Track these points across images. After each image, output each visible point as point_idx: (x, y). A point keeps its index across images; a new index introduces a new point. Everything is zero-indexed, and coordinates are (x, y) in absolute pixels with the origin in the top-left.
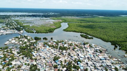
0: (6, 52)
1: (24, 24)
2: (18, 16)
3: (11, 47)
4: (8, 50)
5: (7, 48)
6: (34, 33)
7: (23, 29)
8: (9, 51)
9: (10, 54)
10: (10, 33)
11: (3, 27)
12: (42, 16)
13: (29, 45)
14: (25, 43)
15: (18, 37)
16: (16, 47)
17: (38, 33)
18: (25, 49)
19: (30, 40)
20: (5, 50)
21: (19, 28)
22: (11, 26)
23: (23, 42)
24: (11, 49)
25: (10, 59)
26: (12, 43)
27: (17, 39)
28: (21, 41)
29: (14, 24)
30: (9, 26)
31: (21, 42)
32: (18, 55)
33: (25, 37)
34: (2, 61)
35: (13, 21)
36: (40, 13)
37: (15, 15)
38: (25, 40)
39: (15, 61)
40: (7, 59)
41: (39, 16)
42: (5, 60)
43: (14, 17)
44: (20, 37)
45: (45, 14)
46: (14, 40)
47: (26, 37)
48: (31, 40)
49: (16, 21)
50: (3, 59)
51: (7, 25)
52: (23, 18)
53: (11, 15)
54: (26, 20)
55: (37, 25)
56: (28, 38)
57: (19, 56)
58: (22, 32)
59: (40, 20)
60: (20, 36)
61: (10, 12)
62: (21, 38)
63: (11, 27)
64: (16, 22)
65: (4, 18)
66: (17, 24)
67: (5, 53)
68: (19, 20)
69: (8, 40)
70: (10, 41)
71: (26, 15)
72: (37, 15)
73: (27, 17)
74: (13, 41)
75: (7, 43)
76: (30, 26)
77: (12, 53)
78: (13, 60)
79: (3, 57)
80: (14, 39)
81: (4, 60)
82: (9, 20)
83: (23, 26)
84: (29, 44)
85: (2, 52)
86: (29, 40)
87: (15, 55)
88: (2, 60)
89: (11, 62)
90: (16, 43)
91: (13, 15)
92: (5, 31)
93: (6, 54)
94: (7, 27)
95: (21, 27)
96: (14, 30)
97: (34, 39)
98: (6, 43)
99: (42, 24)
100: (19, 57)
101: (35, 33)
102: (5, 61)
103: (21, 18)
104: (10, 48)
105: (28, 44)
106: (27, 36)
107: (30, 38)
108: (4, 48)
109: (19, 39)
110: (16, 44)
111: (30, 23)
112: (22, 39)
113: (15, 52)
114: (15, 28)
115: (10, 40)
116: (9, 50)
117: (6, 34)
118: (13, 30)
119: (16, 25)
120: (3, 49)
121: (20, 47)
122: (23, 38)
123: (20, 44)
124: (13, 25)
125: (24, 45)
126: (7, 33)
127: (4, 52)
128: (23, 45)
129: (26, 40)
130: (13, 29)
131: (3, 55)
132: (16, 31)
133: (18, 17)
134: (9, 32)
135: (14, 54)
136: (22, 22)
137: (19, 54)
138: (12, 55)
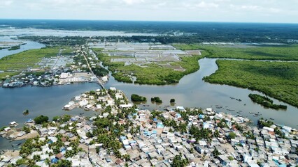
0: (64, 128)
1: (112, 60)
2: (102, 39)
3: (75, 118)
4: (68, 125)
5: (66, 120)
6: (131, 82)
7: (108, 73)
8: (71, 128)
9: (72, 135)
10: (80, 80)
11: (68, 66)
12: (154, 40)
13: (117, 115)
14: (109, 109)
15: (94, 91)
16: (88, 119)
17: (140, 84)
18: (105, 126)
19: (122, 101)
20: (63, 125)
21: (101, 69)
22: (84, 62)
23: (104, 106)
24: (76, 122)
25: (70, 149)
26: (80, 107)
27: (92, 97)
28: (101, 102)
29: (90, 58)
30: (80, 63)
31: (99, 106)
32: (88, 142)
33: (110, 92)
34: (50, 154)
35: (91, 51)
36: (150, 32)
37: (97, 38)
38: (109, 101)
39: (78, 156)
40: (62, 148)
41: (148, 39)
42: (59, 152)
43: (93, 42)
44: (98, 93)
45: (163, 35)
46: (85, 99)
47: (112, 94)
48: (123, 104)
49: (97, 51)
50: (55, 147)
51: (76, 59)
52: (113, 44)
53: (89, 38)
54: (119, 49)
55: (140, 62)
56: (118, 96)
57: (91, 144)
58: (105, 78)
59: (150, 49)
60: (98, 90)
61: (88, 29)
62: (100, 95)
63: (84, 66)
64: (96, 54)
65: (73, 44)
66: (97, 59)
67: (62, 131)
68: (103, 49)
69: (73, 99)
70: (78, 101)
71: (119, 37)
72: (145, 37)
73: (121, 42)
74: (83, 103)
75: (70, 105)
76: (126, 64)
77: (77, 135)
78: (75, 153)
79: (54, 144)
80: (85, 96)
81: (57, 151)
82: (82, 49)
83: (110, 64)
84: (116, 112)
85: (56, 128)
86: (117, 103)
87: (81, 141)
88: (52, 151)
89: (69, 159)
90: (89, 106)
91: (92, 38)
92: (71, 75)
93: (62, 136)
94: (76, 64)
95: (105, 65)
96: (90, 74)
98: (66, 106)
99: (152, 59)
100: (90, 147)
101: (135, 82)
102: (59, 155)
103: (108, 43)
104: (73, 118)
105: (114, 111)
106: (114, 92)
107: (121, 97)
108: (61, 120)
109: (97, 96)
110: (88, 110)
111: (126, 56)
112: (103, 98)
113: (82, 133)
114: (93, 69)
115: (77, 98)
116: (71, 124)
117: (72, 83)
118: (86, 73)
119: (95, 62)
120: (59, 121)
121: (95, 120)
122: (106, 94)
123: (96, 111)
124: (89, 61)
125: (106, 115)
126: (75, 79)
127: (60, 128)
128: (102, 115)
129: (111, 102)
130: (88, 71)
131: (57, 136)
132: (93, 77)
133: (102, 41)
134: (77, 78)
135: (79, 137)
136: (109, 55)
137: (92, 137)
138: (75, 138)
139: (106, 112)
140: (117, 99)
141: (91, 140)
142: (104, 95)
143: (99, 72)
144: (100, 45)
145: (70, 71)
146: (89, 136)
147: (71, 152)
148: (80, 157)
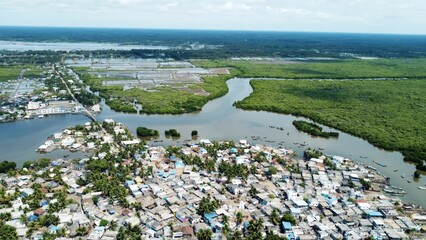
0: (42, 176)
1: (104, 83)
2: (87, 54)
3: (58, 162)
4: (48, 171)
5: (44, 164)
6: (135, 112)
7: (100, 101)
8: (52, 175)
9: (55, 184)
10: (58, 111)
11: (37, 93)
12: (163, 55)
13: (119, 154)
14: (106, 147)
15: (82, 125)
16: (76, 162)
17: (148, 113)
18: (103, 170)
19: (123, 137)
20: (40, 172)
21: (89, 96)
22: (62, 87)
23: (98, 144)
24: (59, 167)
25: (53, 201)
26: (63, 147)
27: (79, 133)
28: (93, 140)
29: (71, 81)
30: (55, 89)
31: (91, 145)
32: (80, 191)
33: (105, 125)
34: (26, 210)
35: (70, 71)
36: (157, 45)
37: (78, 53)
38: (105, 138)
39: (68, 210)
40: (43, 201)
41: (155, 54)
42: (38, 207)
43: (72, 58)
44: (88, 128)
45: (176, 48)
46: (69, 137)
47: (109, 128)
48: (125, 140)
49: (81, 72)
50: (31, 201)
51: (49, 83)
52: (104, 61)
53: (65, 52)
54: (114, 68)
55: (145, 85)
56: (117, 130)
57: (84, 193)
58: (96, 108)
59: (159, 67)
60: (88, 124)
61: (62, 40)
62: (92, 130)
63: (63, 92)
64: (79, 75)
65: (41, 62)
66: (81, 82)
67: (40, 181)
68: (89, 68)
69: (51, 137)
70: (58, 140)
71: (112, 51)
72: (149, 52)
73: (115, 57)
74: (67, 141)
75: (47, 145)
76: (126, 88)
77: (62, 183)
78: (63, 206)
79: (30, 197)
80: (69, 132)
81: (35, 206)
82: (56, 69)
83: (101, 88)
84: (117, 151)
85: (29, 177)
86: (118, 139)
87: (70, 191)
88: (28, 206)
89: (55, 214)
90: (75, 146)
91: (70, 52)
92: (44, 105)
93: (40, 186)
94: (50, 90)
95: (94, 90)
96: (73, 103)
97: (134, 134)
98: (42, 147)
99: (163, 81)
100: (84, 197)
101: (141, 112)
102: (38, 211)
103: (96, 60)
104: (55, 162)
105: (114, 150)
106: (111, 125)
107: (122, 131)
108: (36, 165)
109: (87, 132)
110: (74, 151)
111: (125, 78)
112: (95, 134)
113: (70, 180)
114: (76, 96)
115: (57, 136)
116: (51, 170)
117: (46, 115)
118: (67, 102)
119: (78, 85)
120: (33, 168)
121: (88, 162)
122: (100, 129)
123: (87, 151)
124: (69, 85)
125: (102, 155)
126: (49, 111)
127: (36, 176)
128: (97, 155)
129: (108, 139)
130: (69, 98)
131: (33, 187)
132: (78, 107)
133: (87, 57)
134: (55, 108)
135: (66, 185)
136: (99, 76)
137: (84, 185)
138: (61, 187)
139: (101, 151)
140: (117, 133)
141: (84, 188)
142: (97, 130)
143: (86, 100)
144: (83, 63)
145: (42, 100)
146: (81, 183)
147: (56, 204)
148: (71, 211)
